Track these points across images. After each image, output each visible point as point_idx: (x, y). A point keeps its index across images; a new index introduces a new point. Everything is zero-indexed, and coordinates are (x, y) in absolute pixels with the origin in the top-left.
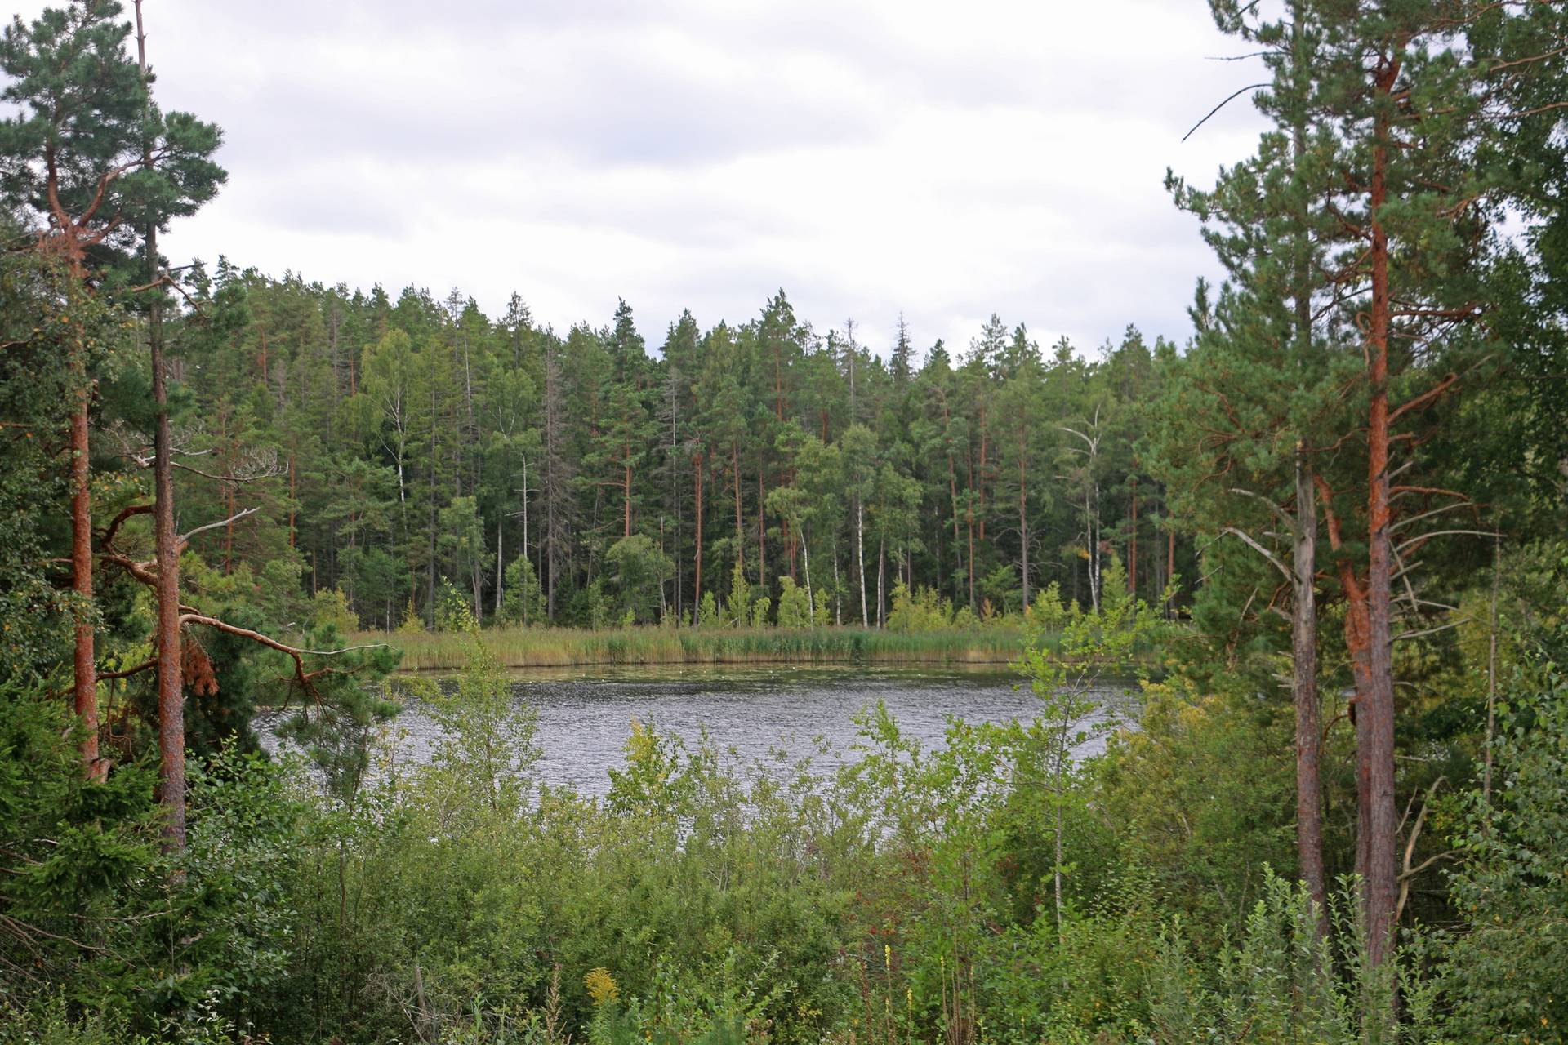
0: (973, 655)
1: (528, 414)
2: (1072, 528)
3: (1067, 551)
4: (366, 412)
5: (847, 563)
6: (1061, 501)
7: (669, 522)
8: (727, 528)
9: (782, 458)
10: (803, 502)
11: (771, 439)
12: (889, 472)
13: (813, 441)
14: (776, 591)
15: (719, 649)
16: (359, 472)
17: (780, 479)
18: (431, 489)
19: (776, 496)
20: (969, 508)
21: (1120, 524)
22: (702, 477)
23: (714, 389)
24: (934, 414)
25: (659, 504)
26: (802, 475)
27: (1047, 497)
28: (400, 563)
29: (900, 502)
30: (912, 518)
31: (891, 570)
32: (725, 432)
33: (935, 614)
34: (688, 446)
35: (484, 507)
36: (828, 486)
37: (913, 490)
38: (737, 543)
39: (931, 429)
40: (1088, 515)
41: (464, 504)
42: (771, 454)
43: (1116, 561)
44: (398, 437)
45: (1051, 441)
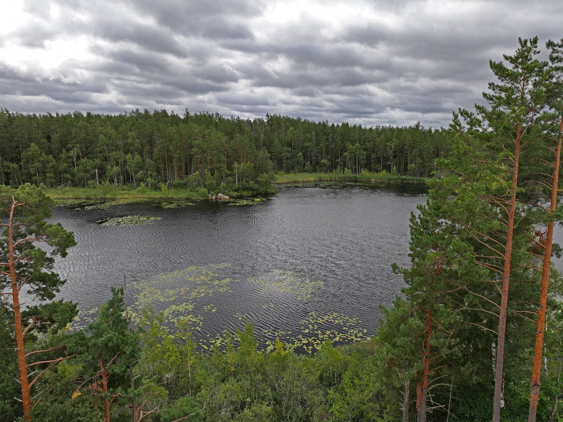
0: (372, 180)
1: (310, 140)
2: (388, 160)
3: (387, 163)
4: (288, 139)
5: (355, 164)
6: (387, 155)
7: (329, 157)
8: (338, 158)
9: (346, 148)
10: (349, 155)
11: (345, 145)
12: (362, 151)
13: (351, 146)
14: (344, 170)
15: (335, 178)
16: (286, 149)
17: (346, 151)
18: (296, 151)
19: (345, 154)
20: (373, 156)
21: (396, 159)
22: (335, 151)
23: (337, 137)
24: (369, 141)
25: (328, 154)
26: (349, 151)
27: (385, 155)
28: (291, 162)
29: (363, 155)
30: (365, 157)
31: (361, 165)
32: (338, 144)
33: (367, 174)
34: (332, 146)
35: (304, 154)
36: (353, 152)
37: (365, 153)
38: (339, 160)
39: (368, 144)
40: (391, 158)
41: (300, 154)
42: (345, 147)
43: (395, 166)
44: (292, 143)
45: (386, 146)
